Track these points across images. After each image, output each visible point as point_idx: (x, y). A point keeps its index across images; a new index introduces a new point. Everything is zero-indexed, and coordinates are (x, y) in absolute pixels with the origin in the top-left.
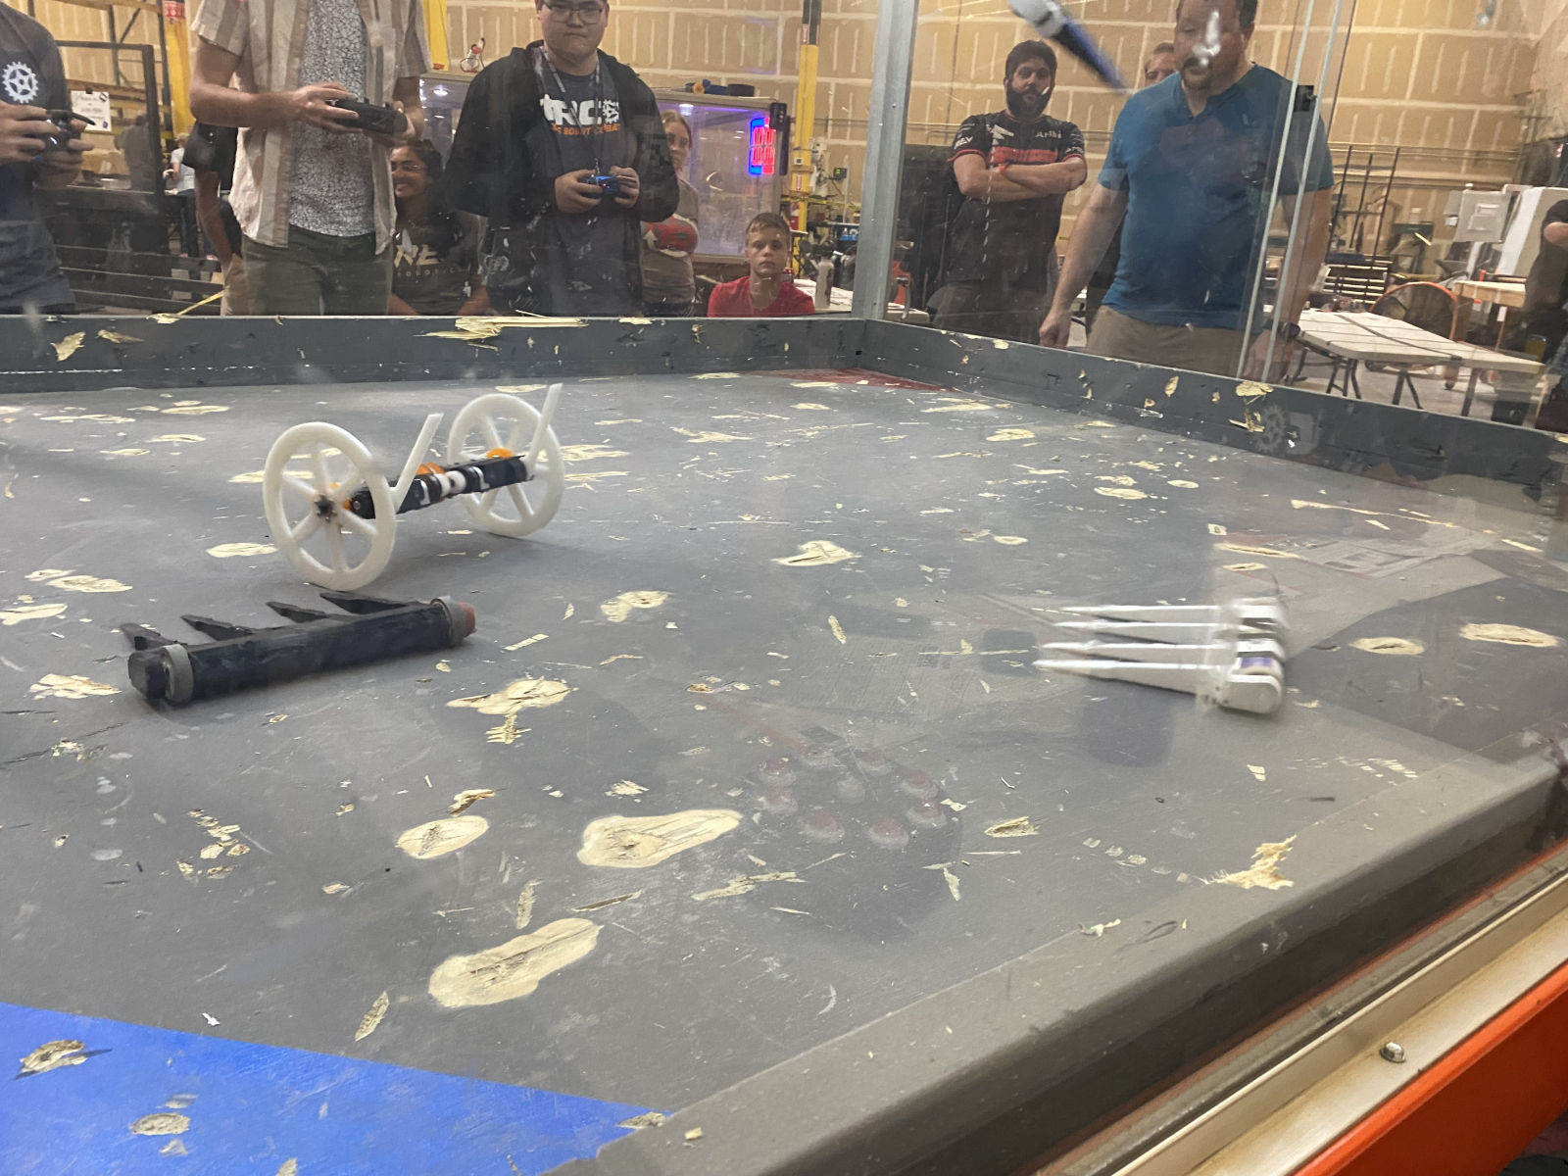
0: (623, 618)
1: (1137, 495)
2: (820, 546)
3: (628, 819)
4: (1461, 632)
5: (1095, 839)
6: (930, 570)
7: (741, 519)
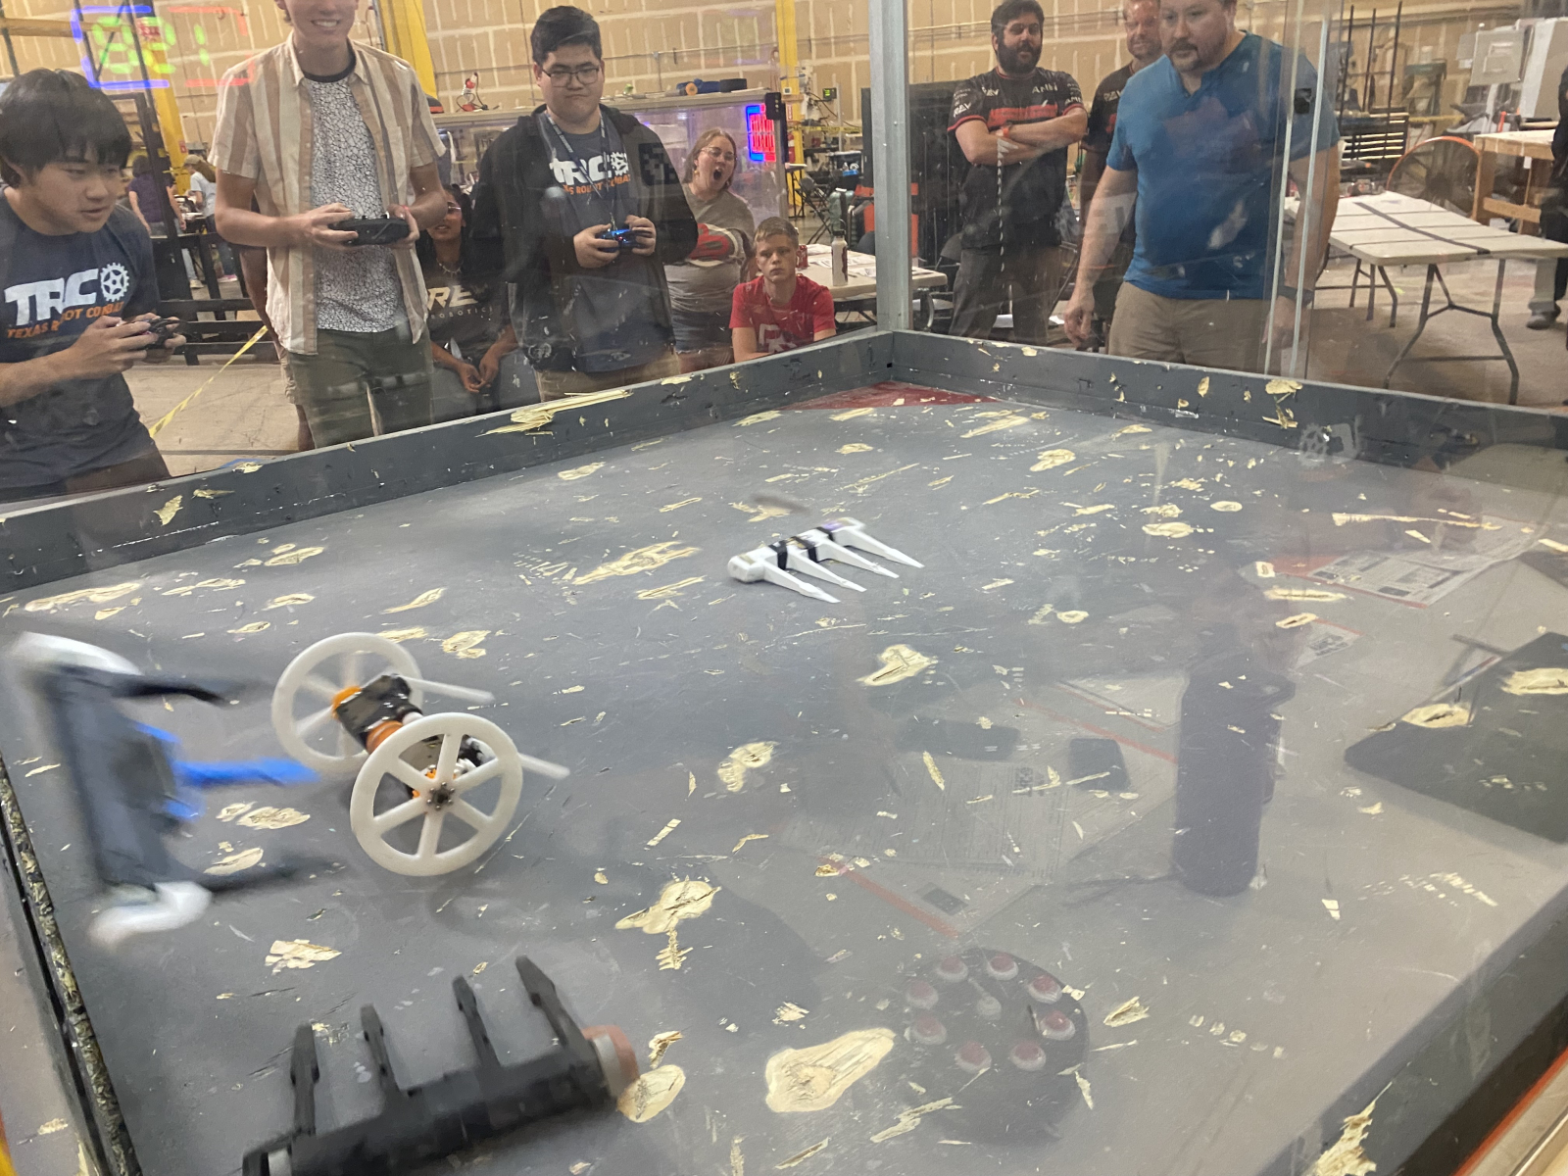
0: (741, 784)
1: (1183, 530)
2: (897, 652)
3: (801, 1052)
4: (1506, 685)
5: (1199, 1017)
6: (1005, 672)
7: (819, 626)
